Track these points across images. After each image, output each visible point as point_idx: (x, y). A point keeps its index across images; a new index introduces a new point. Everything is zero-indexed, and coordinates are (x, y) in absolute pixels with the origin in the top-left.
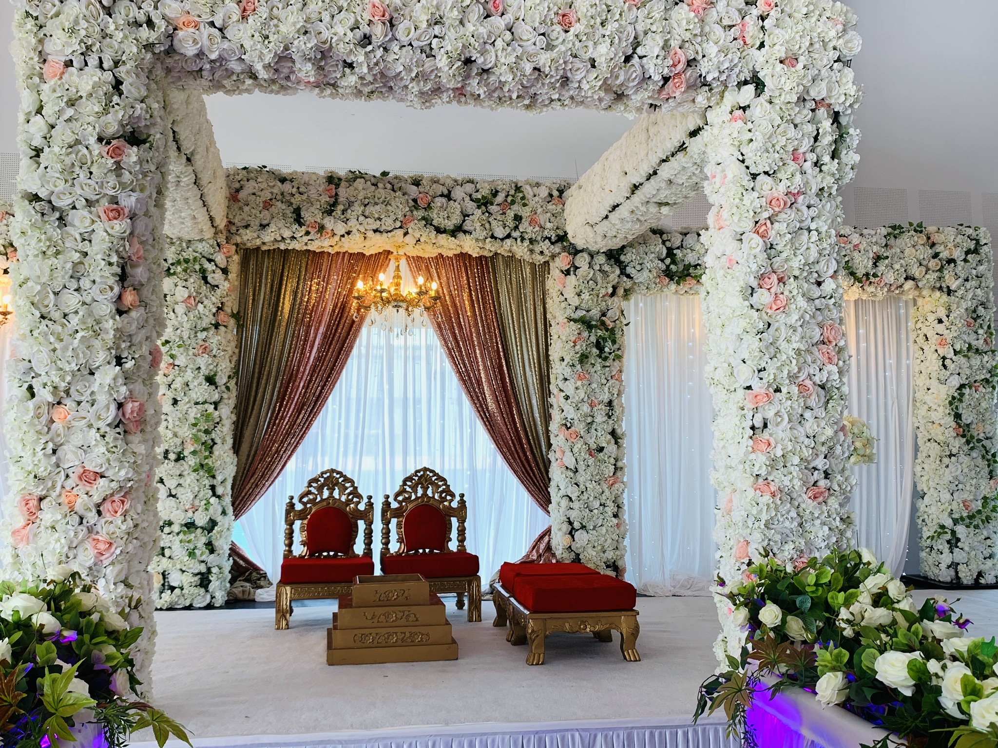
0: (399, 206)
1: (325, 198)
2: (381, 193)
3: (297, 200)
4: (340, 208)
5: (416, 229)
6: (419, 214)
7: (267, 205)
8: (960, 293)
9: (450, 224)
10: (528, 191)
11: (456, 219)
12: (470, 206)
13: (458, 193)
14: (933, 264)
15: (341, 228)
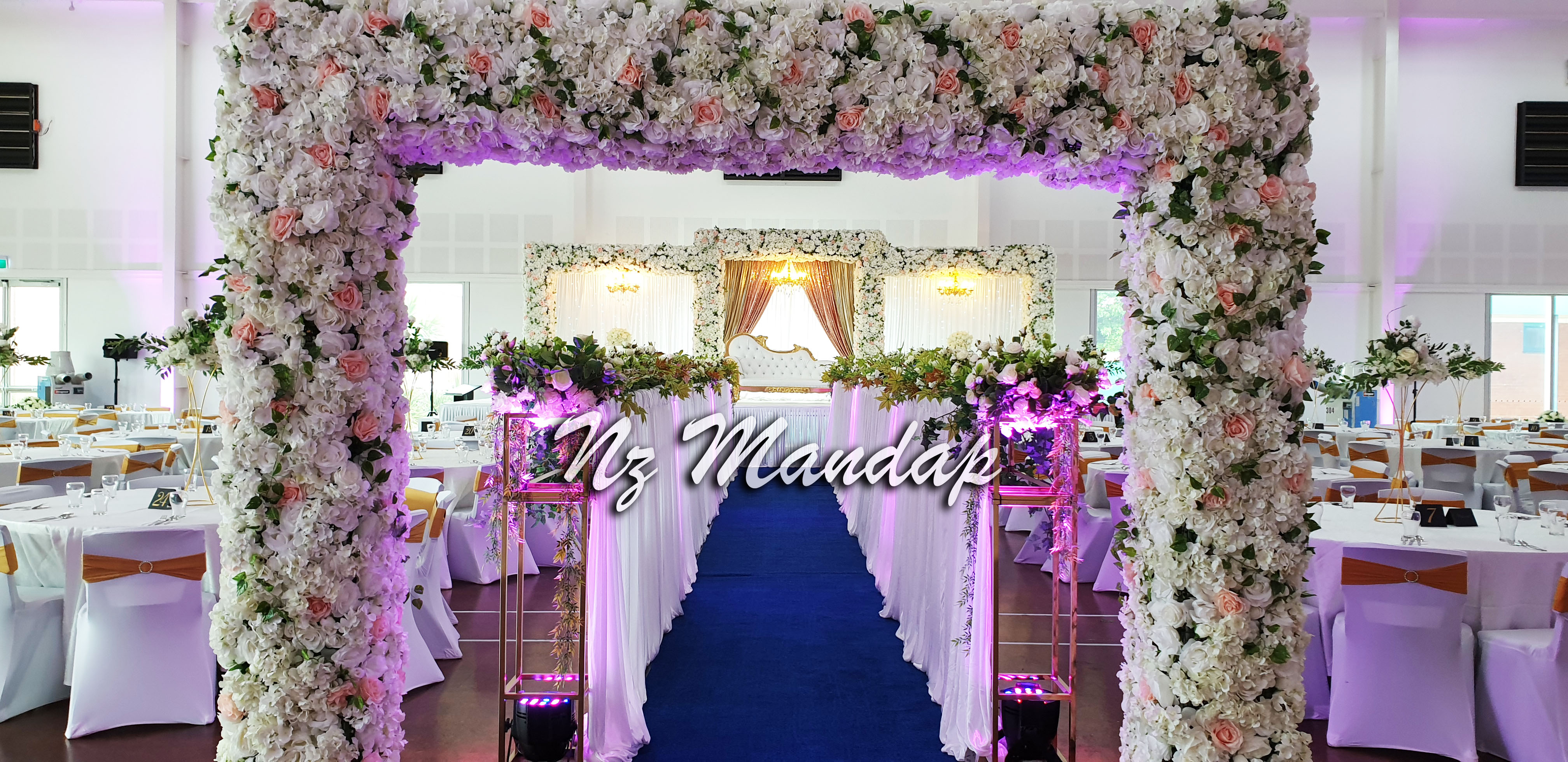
0: (790, 243)
1: (760, 241)
2: (782, 238)
3: (748, 242)
4: (765, 245)
5: (796, 252)
6: (798, 246)
7: (737, 244)
8: (1037, 276)
9: (810, 250)
10: (843, 235)
11: (813, 248)
12: (818, 242)
13: (813, 237)
14: (1025, 263)
15: (766, 253)
